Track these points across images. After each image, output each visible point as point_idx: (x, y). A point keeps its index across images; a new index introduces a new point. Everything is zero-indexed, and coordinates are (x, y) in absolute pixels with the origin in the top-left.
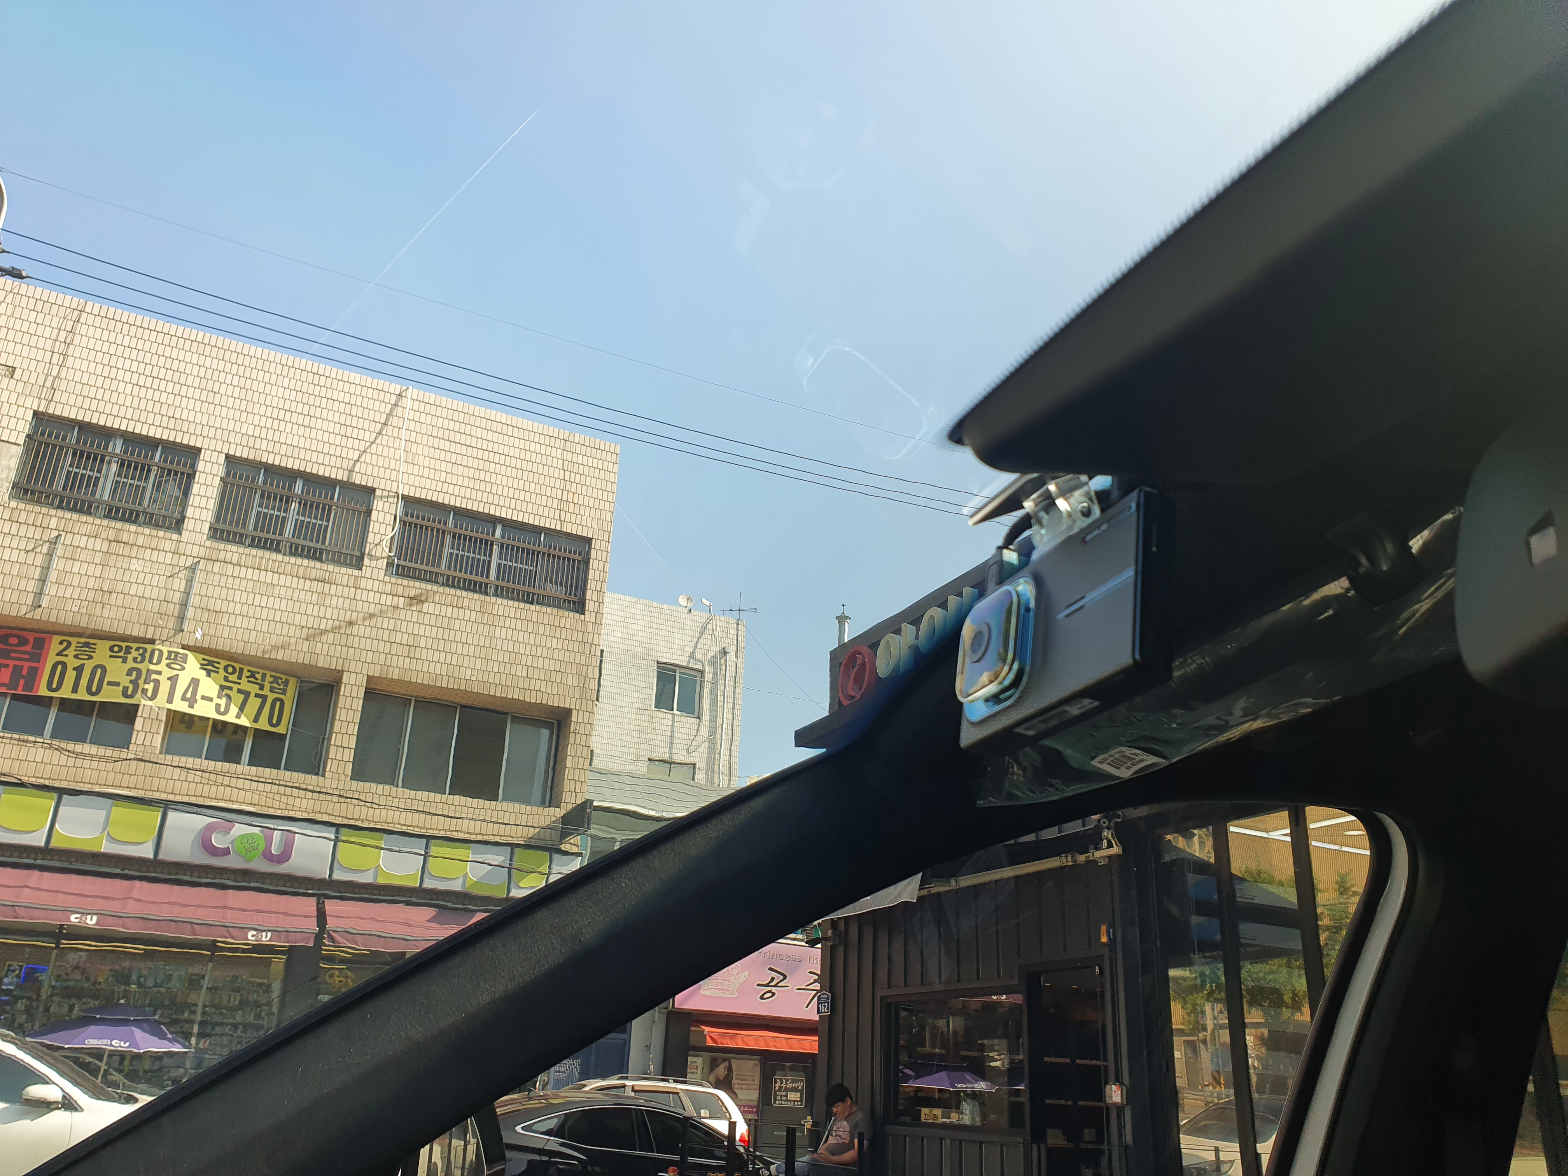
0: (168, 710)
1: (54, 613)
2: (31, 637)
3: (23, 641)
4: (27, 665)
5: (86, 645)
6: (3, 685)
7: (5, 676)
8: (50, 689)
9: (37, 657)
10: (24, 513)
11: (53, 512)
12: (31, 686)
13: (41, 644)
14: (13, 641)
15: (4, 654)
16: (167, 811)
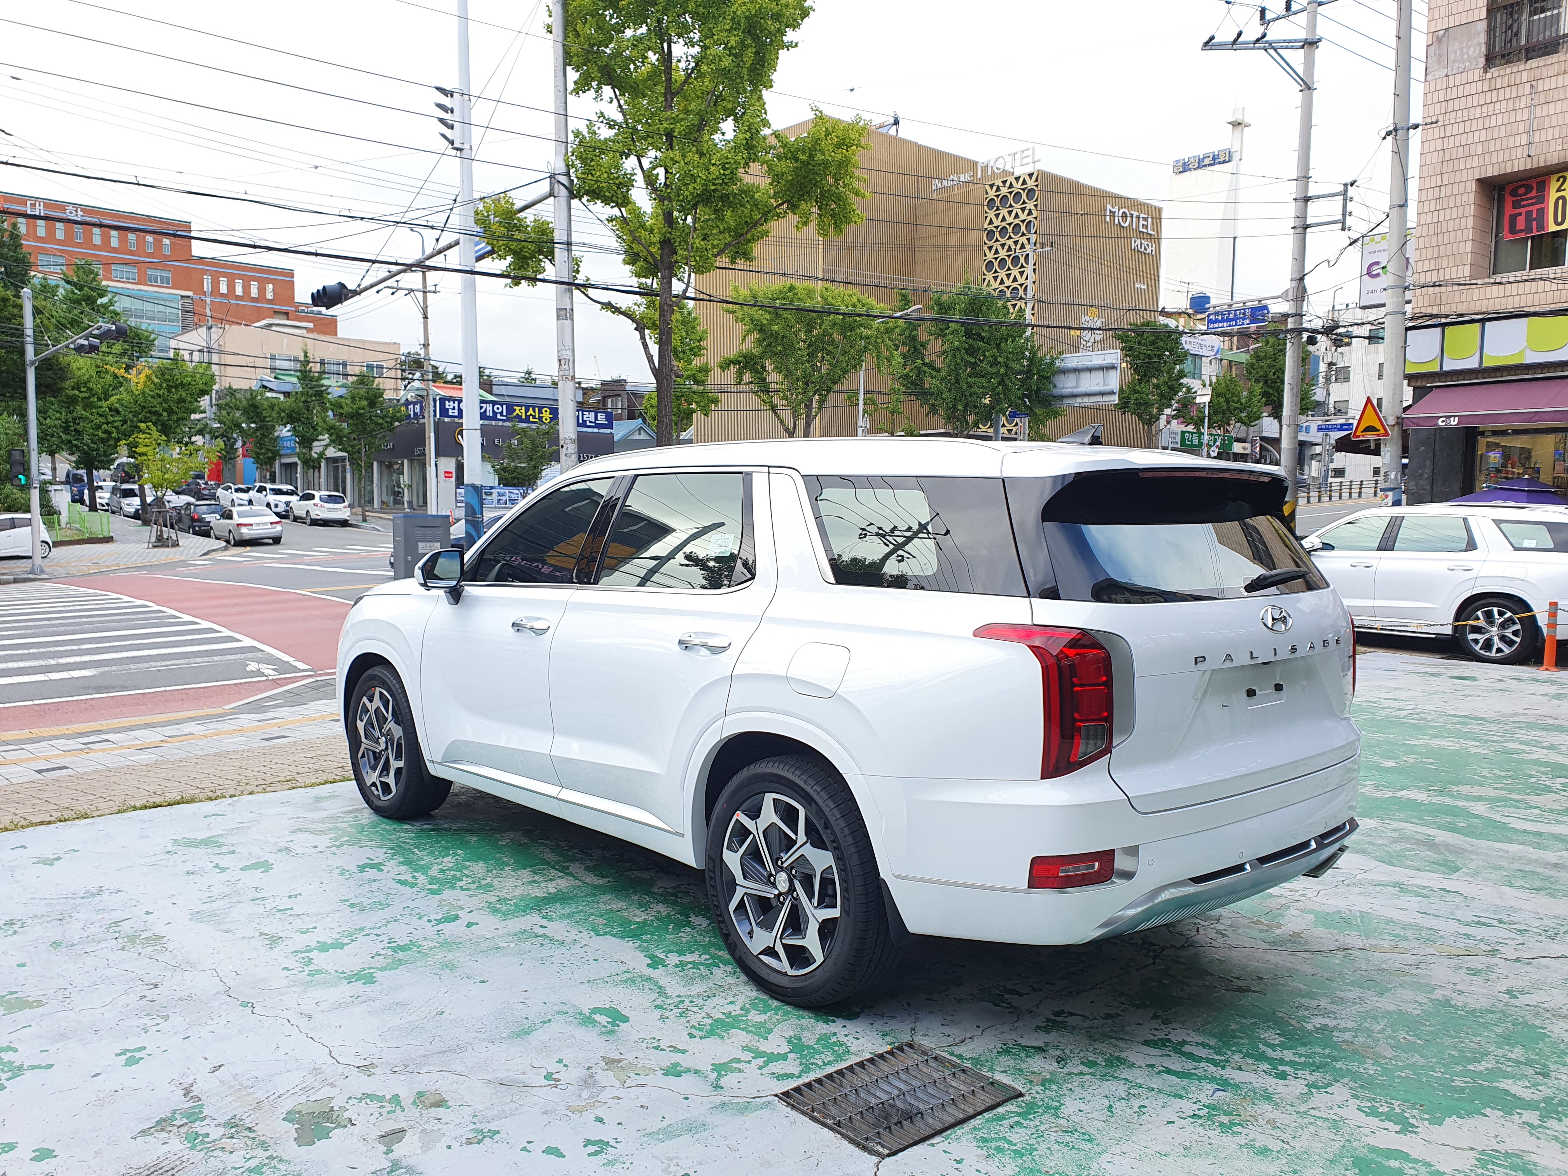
1: (1542, 158)
2: (1533, 182)
3: (1529, 189)
4: (1534, 208)
6: (1521, 231)
7: (1521, 223)
8: (1557, 223)
9: (1542, 198)
10: (1499, 80)
11: (1522, 67)
12: (1542, 224)
13: (1543, 186)
14: (1521, 191)
15: (1516, 205)
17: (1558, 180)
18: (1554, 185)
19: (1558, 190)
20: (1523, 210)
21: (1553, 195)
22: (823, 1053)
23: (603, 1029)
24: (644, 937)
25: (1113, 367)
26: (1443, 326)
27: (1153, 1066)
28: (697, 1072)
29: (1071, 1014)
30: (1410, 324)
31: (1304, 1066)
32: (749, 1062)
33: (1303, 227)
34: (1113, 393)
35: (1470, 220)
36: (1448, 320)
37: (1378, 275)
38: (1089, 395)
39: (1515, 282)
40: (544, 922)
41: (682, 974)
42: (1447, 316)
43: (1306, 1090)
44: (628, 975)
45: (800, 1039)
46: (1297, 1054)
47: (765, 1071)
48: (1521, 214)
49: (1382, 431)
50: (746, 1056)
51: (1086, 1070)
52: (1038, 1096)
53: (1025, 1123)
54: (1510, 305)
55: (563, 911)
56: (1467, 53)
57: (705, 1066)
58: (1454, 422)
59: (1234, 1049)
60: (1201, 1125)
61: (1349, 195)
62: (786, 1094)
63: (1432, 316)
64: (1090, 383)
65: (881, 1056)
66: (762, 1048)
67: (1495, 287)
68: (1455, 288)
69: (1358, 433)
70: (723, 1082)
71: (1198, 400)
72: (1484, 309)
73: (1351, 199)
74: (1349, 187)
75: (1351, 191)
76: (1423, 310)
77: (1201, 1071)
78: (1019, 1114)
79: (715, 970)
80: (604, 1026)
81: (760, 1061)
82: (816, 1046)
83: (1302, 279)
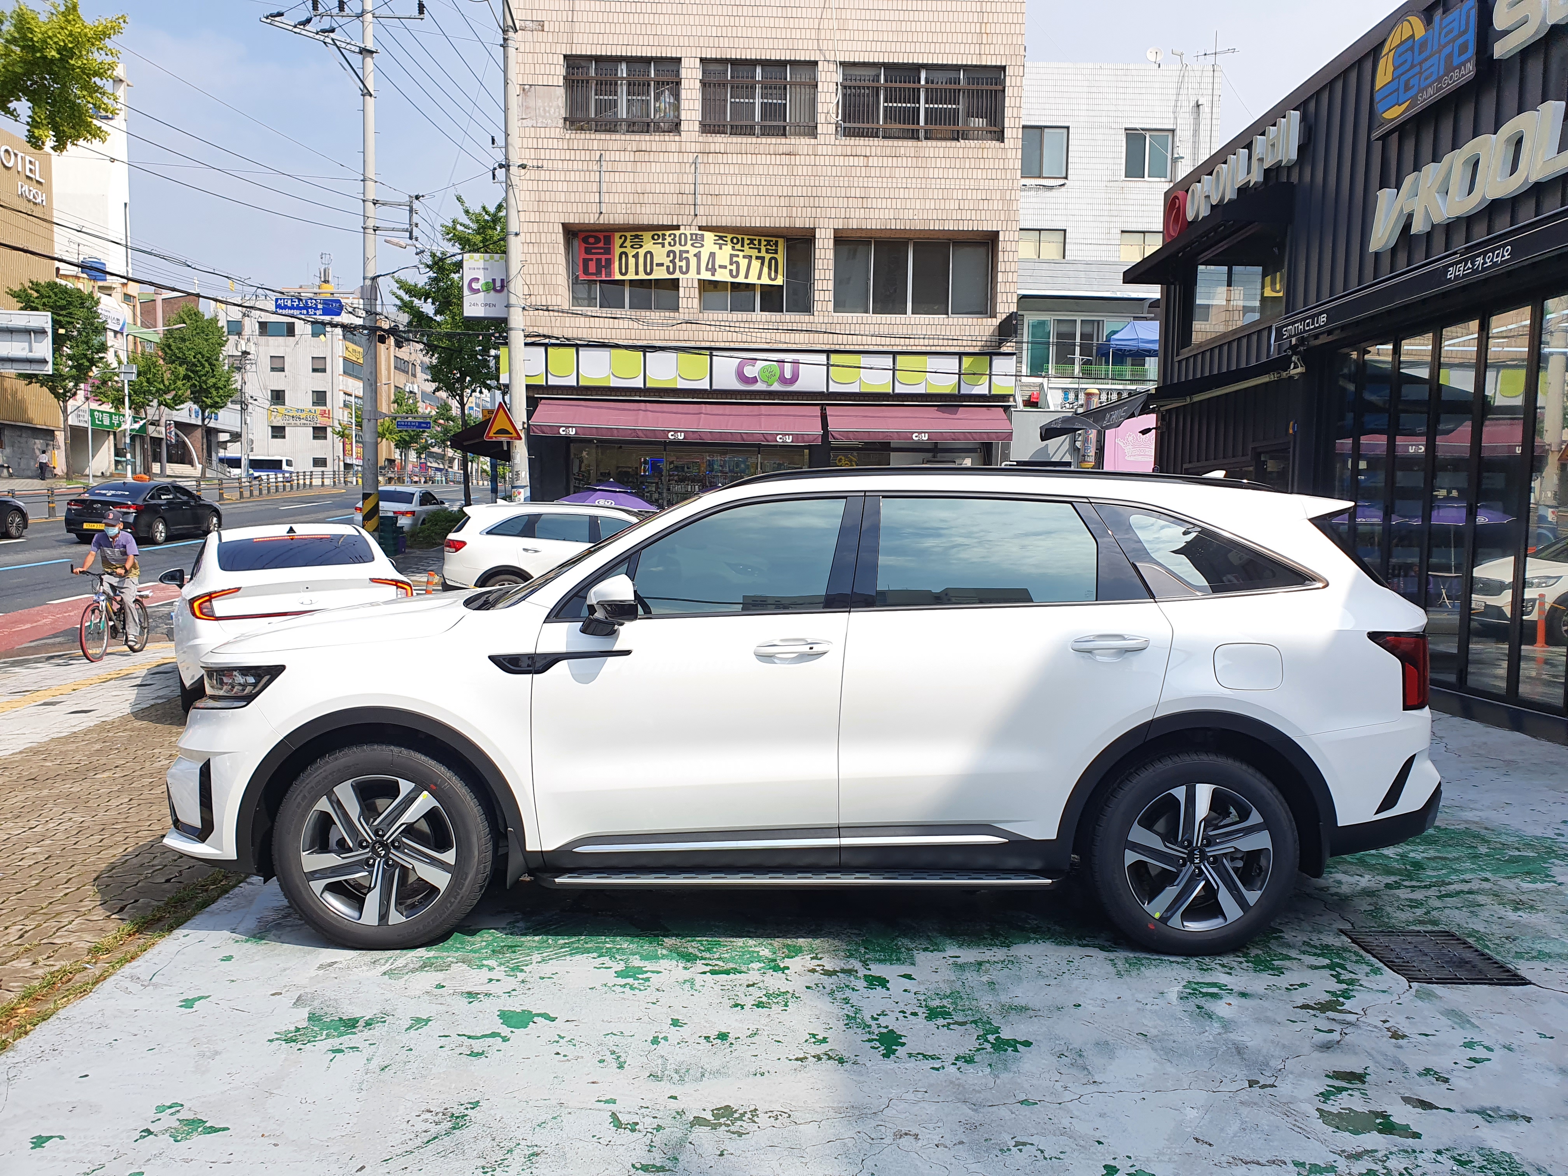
0: (699, 280)
1: (610, 217)
2: (601, 236)
3: (598, 240)
4: (603, 257)
5: (637, 237)
6: (592, 274)
7: (592, 267)
8: (621, 273)
9: (608, 251)
10: (575, 142)
11: (593, 136)
12: (610, 273)
13: (608, 240)
14: (591, 240)
15: (588, 251)
16: (711, 356)
17: (620, 238)
18: (618, 242)
19: (621, 246)
20: (594, 257)
21: (618, 251)
25: (43, 332)
26: (546, 346)
30: (529, 340)
33: (373, 228)
35: (559, 257)
36: (558, 342)
48: (592, 260)
54: (597, 335)
56: (549, 112)
61: (415, 207)
63: (545, 336)
64: (12, 347)
67: (582, 319)
68: (551, 314)
72: (575, 336)
73: (417, 212)
74: (415, 200)
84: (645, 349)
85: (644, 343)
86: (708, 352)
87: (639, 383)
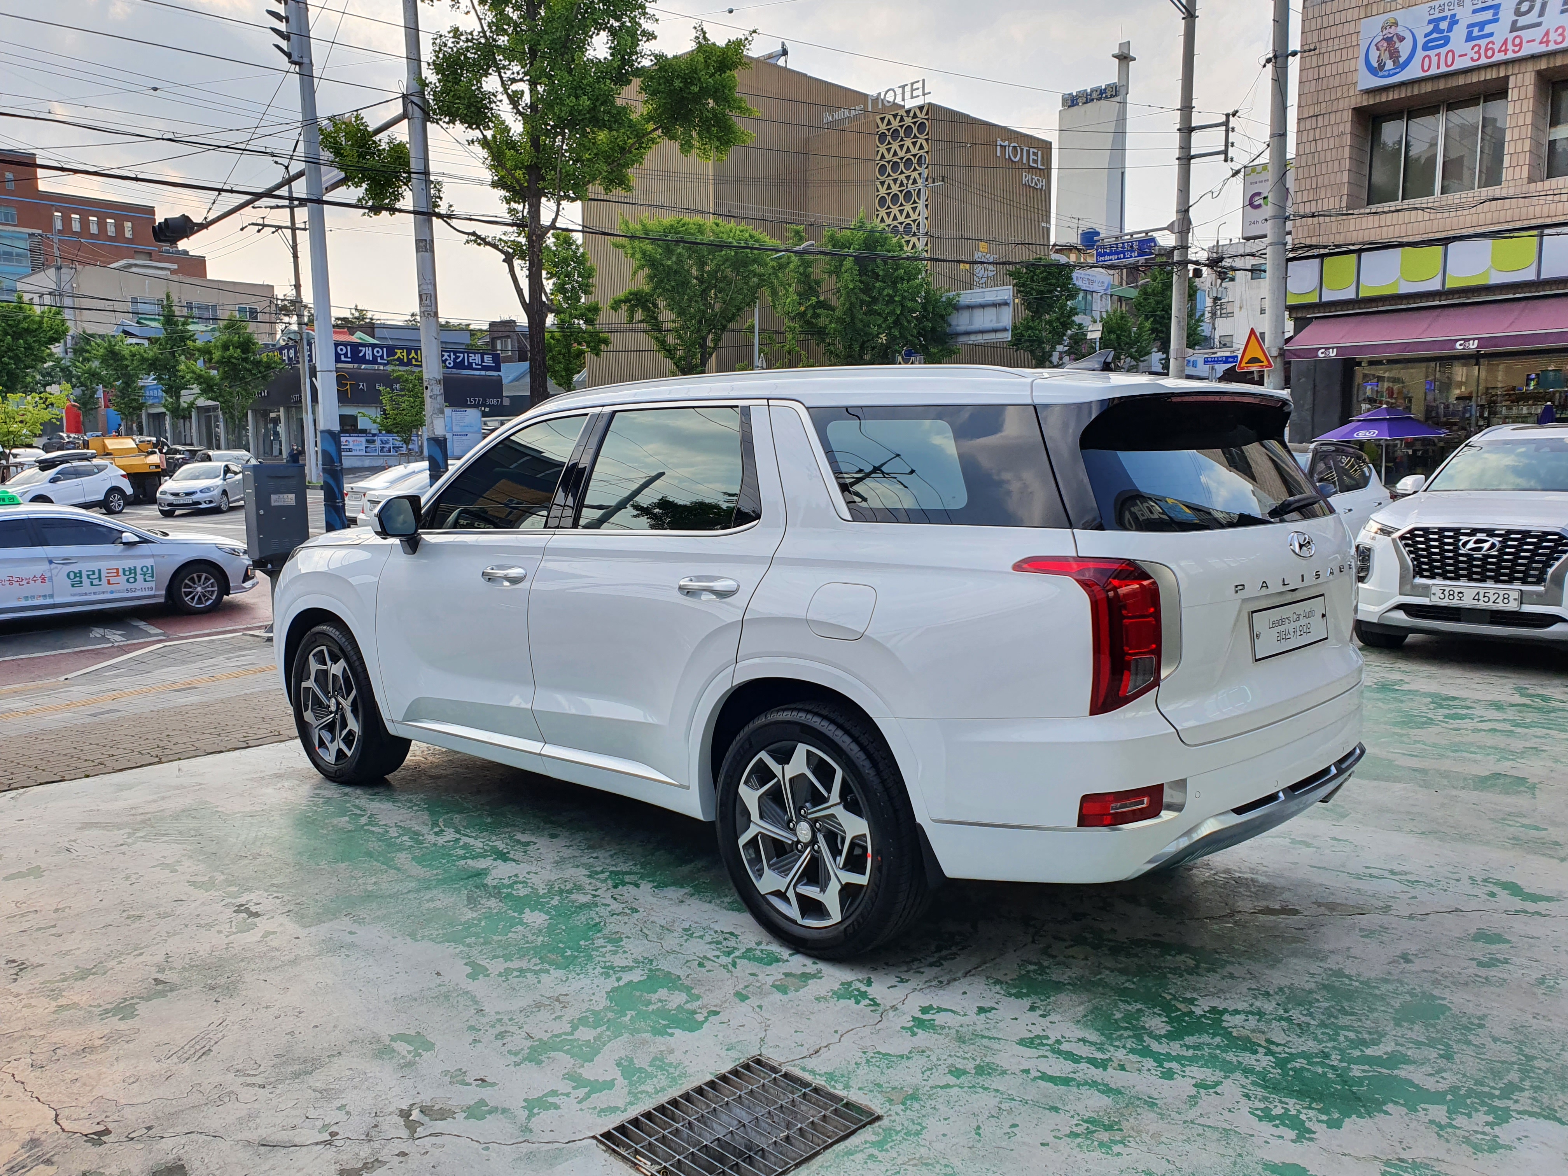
16: (1541, 236)
22: (656, 1076)
23: (402, 1061)
24: (468, 940)
25: (1006, 304)
26: (1322, 256)
27: (1027, 1071)
28: (504, 1111)
29: (940, 1010)
30: (1291, 255)
31: (1192, 1060)
32: (568, 1095)
33: (1186, 158)
34: (1005, 330)
35: (1347, 150)
36: (1327, 251)
37: (1259, 206)
38: (982, 332)
39: (1389, 212)
40: (355, 927)
41: (505, 984)
42: (1325, 247)
43: (1193, 1091)
44: (443, 989)
45: (632, 1059)
46: (1185, 1045)
47: (585, 1105)
49: (1266, 363)
50: (564, 1086)
51: (952, 1080)
52: (897, 1118)
53: (880, 1156)
54: (1385, 235)
55: (379, 913)
57: (517, 1104)
58: (1333, 353)
59: (1116, 1043)
60: (1079, 1145)
61: (1231, 125)
62: (607, 1135)
63: (1312, 247)
64: (984, 320)
65: (724, 1078)
66: (586, 1075)
67: (1371, 218)
68: (1333, 218)
69: (1243, 365)
70: (534, 1123)
71: (1090, 336)
72: (1360, 240)
73: (1233, 130)
74: (1231, 118)
75: (1233, 122)
76: (1302, 241)
77: (1080, 1074)
78: (873, 1144)
79: (544, 976)
80: (404, 1057)
81: (582, 1092)
82: (649, 1069)
83: (1187, 211)
84: (1446, 241)
85: (1451, 234)
86: (1535, 232)
87: (1435, 285)
